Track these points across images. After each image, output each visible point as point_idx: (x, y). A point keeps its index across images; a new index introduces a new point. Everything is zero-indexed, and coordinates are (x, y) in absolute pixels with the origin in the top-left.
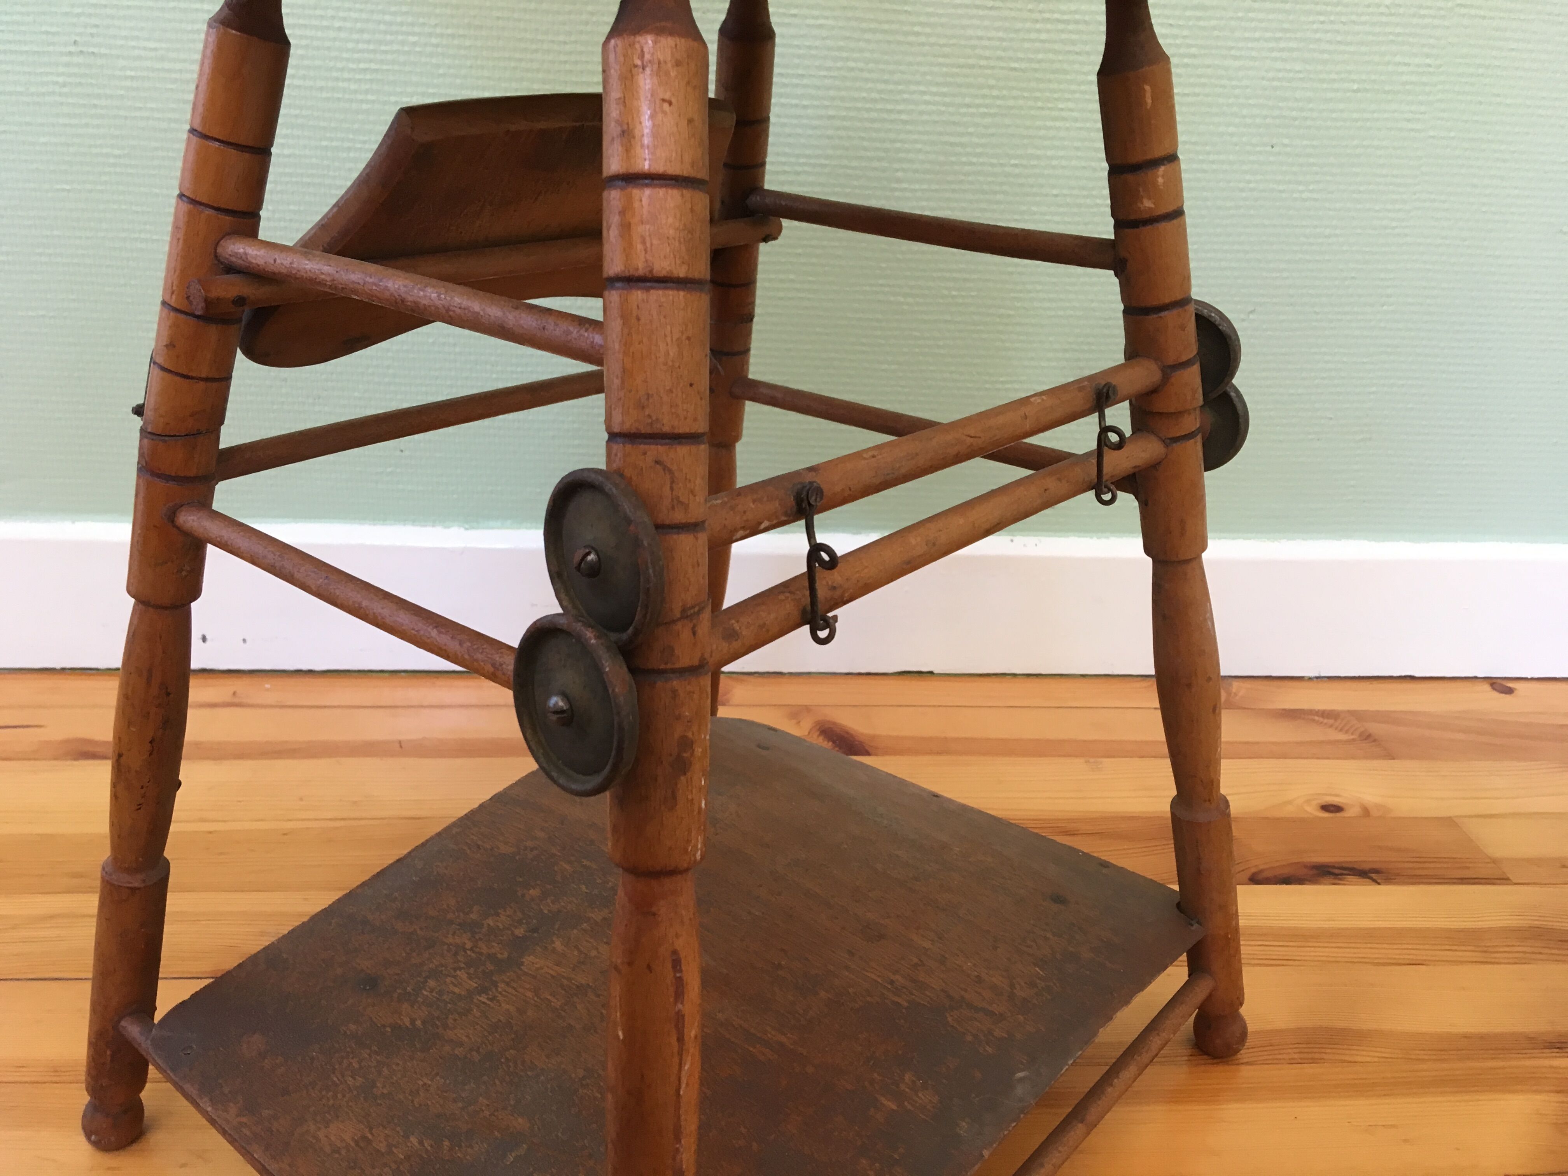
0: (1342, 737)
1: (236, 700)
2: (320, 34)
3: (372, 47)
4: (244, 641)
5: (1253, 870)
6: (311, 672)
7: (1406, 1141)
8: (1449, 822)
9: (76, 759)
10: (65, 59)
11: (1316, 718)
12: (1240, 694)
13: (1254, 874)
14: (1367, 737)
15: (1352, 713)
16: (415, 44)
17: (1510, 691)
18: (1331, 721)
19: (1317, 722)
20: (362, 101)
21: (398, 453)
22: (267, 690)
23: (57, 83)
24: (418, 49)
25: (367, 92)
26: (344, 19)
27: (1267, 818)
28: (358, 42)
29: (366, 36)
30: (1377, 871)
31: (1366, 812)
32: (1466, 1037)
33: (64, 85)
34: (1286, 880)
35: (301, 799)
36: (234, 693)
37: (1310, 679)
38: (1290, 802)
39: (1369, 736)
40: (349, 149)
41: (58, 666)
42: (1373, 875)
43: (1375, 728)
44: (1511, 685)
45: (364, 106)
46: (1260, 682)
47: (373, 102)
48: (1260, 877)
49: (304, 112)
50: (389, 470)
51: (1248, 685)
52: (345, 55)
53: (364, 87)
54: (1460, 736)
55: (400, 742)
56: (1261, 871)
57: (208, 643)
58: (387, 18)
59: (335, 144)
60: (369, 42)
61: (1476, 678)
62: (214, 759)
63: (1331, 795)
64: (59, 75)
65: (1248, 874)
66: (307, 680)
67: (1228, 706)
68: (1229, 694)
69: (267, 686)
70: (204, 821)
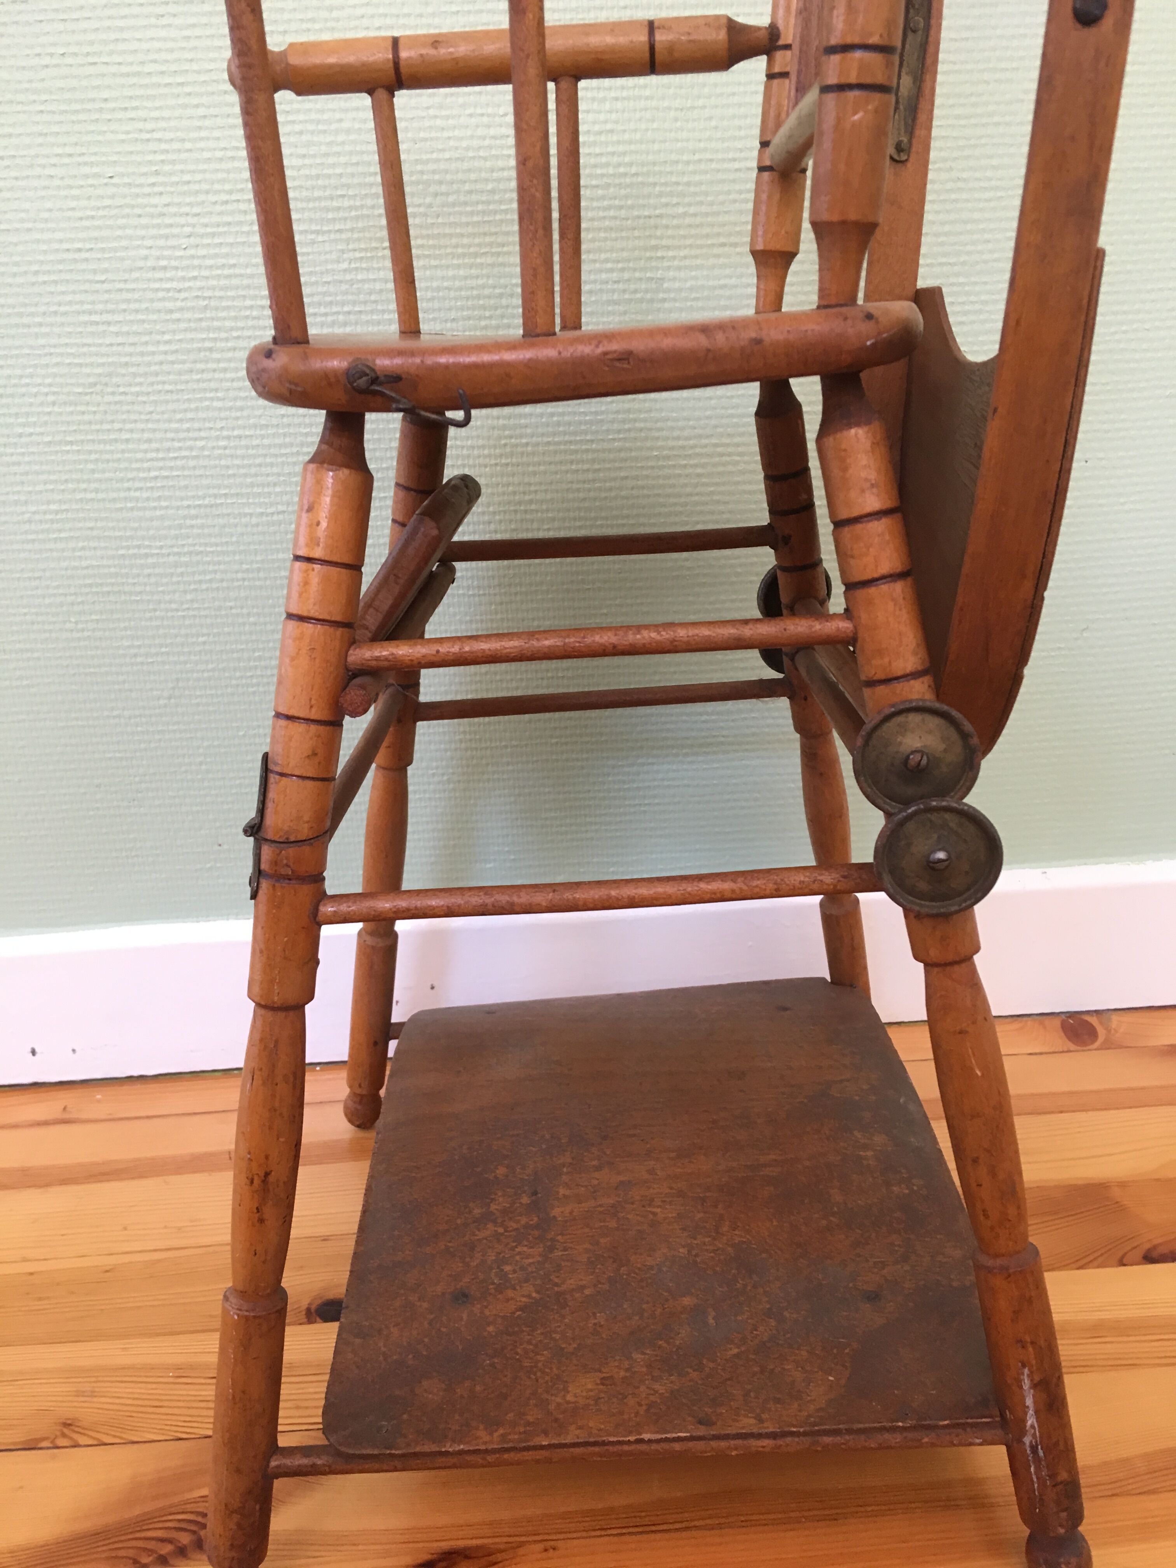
1: (66, 1116)
2: (108, 447)
3: (161, 455)
4: (74, 1051)
5: (1147, 1246)
6: (142, 1078)
12: (1122, 1030)
13: (1149, 1250)
16: (203, 448)
20: (155, 508)
21: (217, 848)
22: (99, 1101)
24: (206, 453)
25: (159, 498)
26: (132, 431)
27: (1158, 1180)
28: (146, 451)
29: (154, 445)
35: (124, 1230)
36: (65, 1108)
40: (146, 556)
45: (158, 513)
47: (167, 508)
48: (1155, 1254)
49: (99, 524)
50: (208, 865)
51: (1126, 1019)
52: (134, 465)
53: (156, 494)
56: (1155, 1247)
57: (37, 1056)
58: (174, 426)
59: (131, 552)
60: (158, 450)
62: (40, 1187)
65: (1141, 1252)
66: (138, 1087)
67: (1108, 1045)
68: (1108, 1030)
69: (99, 1097)
70: (25, 1260)
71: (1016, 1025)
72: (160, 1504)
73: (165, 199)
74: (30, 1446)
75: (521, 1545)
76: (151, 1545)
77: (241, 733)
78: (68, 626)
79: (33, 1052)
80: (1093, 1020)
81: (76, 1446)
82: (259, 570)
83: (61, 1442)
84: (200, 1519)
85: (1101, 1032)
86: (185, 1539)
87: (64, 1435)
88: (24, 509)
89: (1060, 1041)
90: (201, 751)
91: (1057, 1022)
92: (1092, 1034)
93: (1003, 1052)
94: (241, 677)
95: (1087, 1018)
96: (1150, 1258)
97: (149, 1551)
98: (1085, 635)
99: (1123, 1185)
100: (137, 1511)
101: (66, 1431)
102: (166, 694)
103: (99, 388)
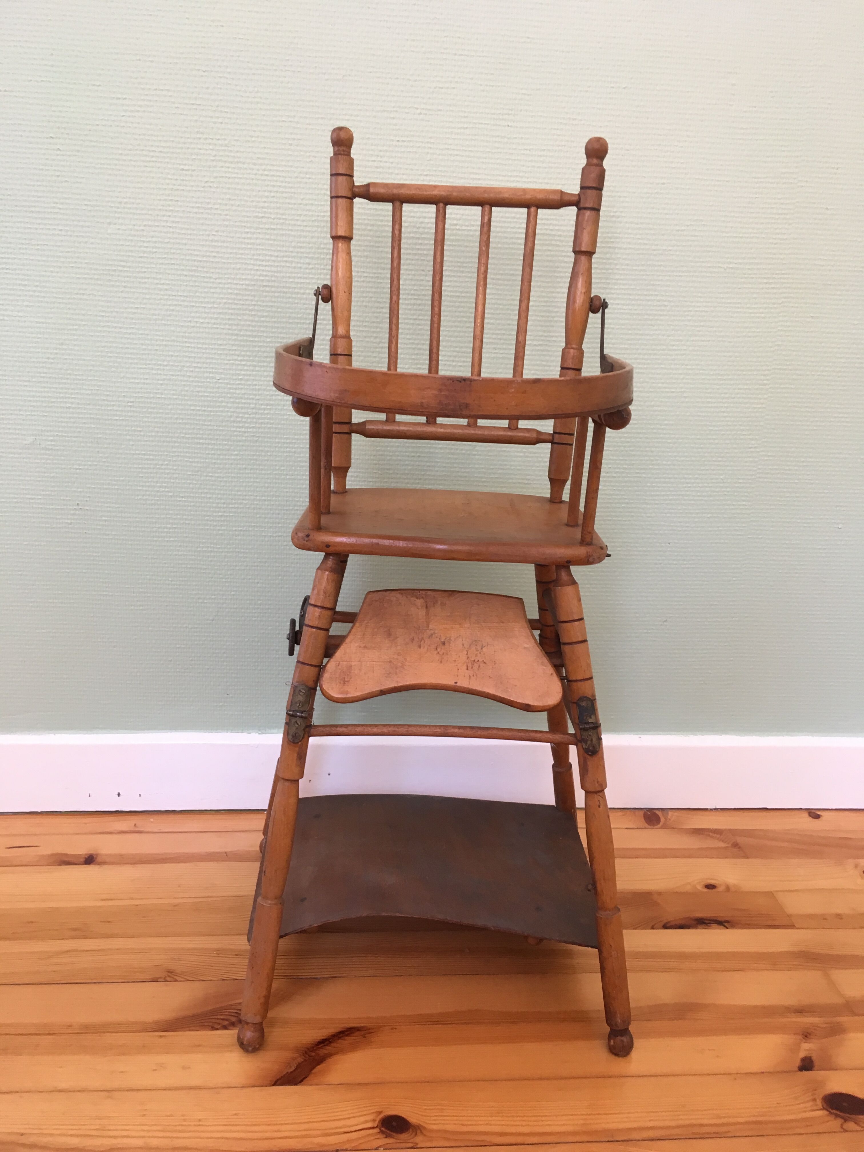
0: (722, 845)
1: (137, 829)
4: (140, 795)
5: (665, 922)
6: (174, 812)
7: (718, 1056)
8: (770, 895)
9: (60, 865)
10: (72, 512)
11: (711, 834)
12: (673, 819)
13: (667, 923)
14: (736, 845)
15: (730, 830)
17: (818, 817)
18: (718, 836)
19: (712, 837)
22: (152, 822)
23: (67, 523)
27: (677, 892)
30: (727, 922)
31: (728, 889)
32: (756, 1007)
33: (71, 524)
34: (681, 927)
35: (179, 886)
36: (135, 825)
37: (711, 810)
38: (689, 884)
39: (737, 844)
41: (39, 811)
42: (726, 924)
43: (740, 840)
44: (819, 813)
46: (685, 812)
48: (668, 925)
51: (676, 814)
54: (785, 844)
55: (226, 853)
56: (669, 922)
57: (121, 797)
61: (801, 809)
62: (131, 864)
63: (712, 879)
64: (68, 519)
65: (662, 924)
66: (172, 817)
67: (665, 827)
68: (666, 819)
69: (152, 820)
70: (132, 899)
71: (620, 813)
72: (218, 1006)
73: (243, 391)
74: (153, 981)
75: (381, 1027)
76: (218, 1021)
77: (246, 640)
78: (167, 582)
79: (119, 795)
80: (659, 813)
81: (176, 981)
82: (265, 562)
83: (168, 979)
84: (238, 1012)
85: (662, 820)
86: (234, 1019)
87: (169, 976)
88: (154, 525)
89: (643, 823)
90: (225, 647)
91: (642, 813)
92: (658, 820)
93: (612, 826)
94: (250, 613)
95: (657, 812)
96: (666, 927)
97: (219, 1024)
98: (665, 623)
99: (660, 893)
100: (210, 1008)
101: (169, 974)
102: (211, 618)
103: (199, 473)
